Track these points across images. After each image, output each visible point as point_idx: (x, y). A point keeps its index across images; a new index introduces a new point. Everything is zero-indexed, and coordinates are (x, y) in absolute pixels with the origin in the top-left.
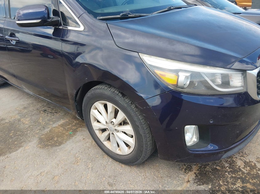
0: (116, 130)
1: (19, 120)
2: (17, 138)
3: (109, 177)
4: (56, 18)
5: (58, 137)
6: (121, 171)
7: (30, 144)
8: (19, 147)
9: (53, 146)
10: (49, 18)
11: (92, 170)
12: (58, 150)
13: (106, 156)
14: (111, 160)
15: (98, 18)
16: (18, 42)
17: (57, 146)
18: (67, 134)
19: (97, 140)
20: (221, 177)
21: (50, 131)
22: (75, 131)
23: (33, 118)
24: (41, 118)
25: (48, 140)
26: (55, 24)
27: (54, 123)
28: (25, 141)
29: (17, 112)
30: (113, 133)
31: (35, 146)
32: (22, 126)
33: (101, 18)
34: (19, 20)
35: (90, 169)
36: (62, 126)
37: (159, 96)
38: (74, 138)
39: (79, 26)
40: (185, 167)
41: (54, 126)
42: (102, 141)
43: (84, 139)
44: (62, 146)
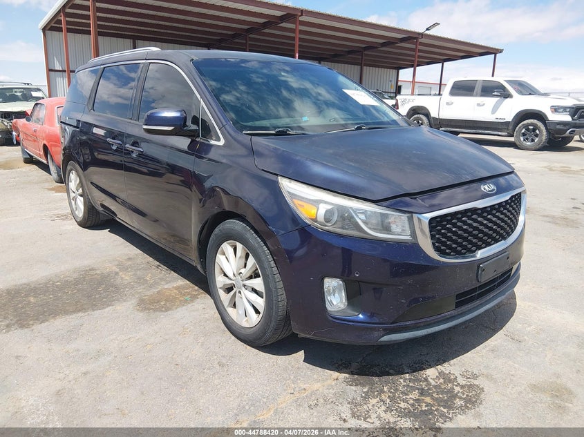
0: (244, 286)
1: (117, 274)
2: (108, 295)
3: (224, 356)
4: (194, 127)
5: (166, 301)
6: (243, 353)
7: (124, 304)
8: (108, 306)
9: (155, 310)
10: (185, 125)
11: (202, 345)
12: (162, 316)
13: (228, 333)
14: (233, 338)
15: (244, 132)
16: (141, 155)
17: (163, 311)
18: (182, 299)
19: (220, 305)
20: (390, 383)
21: (158, 292)
22: (194, 298)
23: (138, 273)
24: (150, 275)
25: (151, 303)
26: (192, 135)
27: (167, 283)
28: (118, 300)
29: (117, 263)
30: (240, 292)
31: (131, 307)
32: (118, 281)
33: (248, 132)
34: (146, 125)
35: (200, 344)
36: (178, 288)
37: (297, 231)
38: (189, 305)
39: (219, 140)
40: (340, 363)
41: (166, 287)
42: (225, 306)
43: (204, 308)
44: (169, 312)
